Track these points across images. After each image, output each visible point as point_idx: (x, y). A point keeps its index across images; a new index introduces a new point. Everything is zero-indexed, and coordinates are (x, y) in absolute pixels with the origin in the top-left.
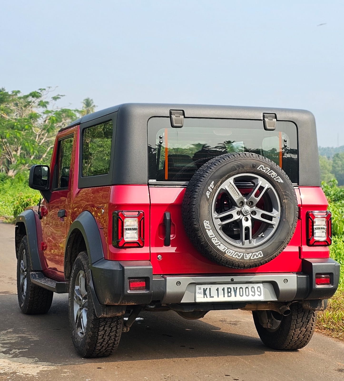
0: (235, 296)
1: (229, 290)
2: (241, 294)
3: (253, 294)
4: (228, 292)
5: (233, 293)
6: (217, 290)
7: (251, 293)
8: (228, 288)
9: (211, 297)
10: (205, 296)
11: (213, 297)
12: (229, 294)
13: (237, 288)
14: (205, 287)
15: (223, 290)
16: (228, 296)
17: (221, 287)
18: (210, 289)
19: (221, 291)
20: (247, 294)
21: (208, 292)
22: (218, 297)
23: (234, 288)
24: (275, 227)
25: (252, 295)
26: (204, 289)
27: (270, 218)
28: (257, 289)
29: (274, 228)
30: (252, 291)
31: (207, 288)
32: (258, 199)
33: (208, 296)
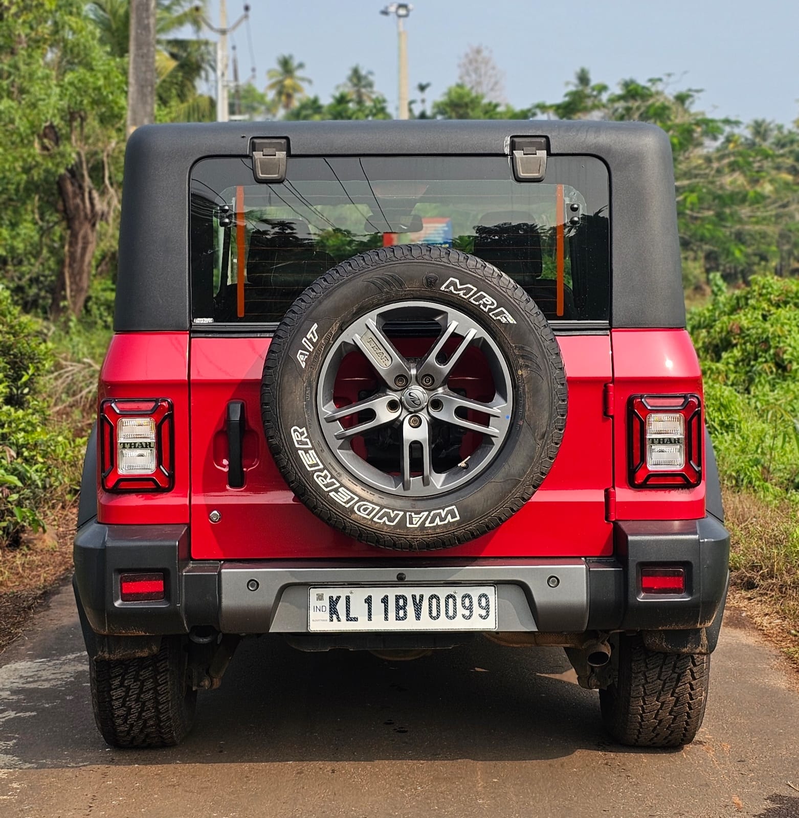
0: (418, 618)
1: (401, 602)
2: (434, 614)
3: (467, 613)
4: (398, 608)
5: (410, 608)
6: (369, 600)
7: (461, 611)
8: (398, 598)
9: (349, 619)
10: (335, 617)
11: (356, 619)
12: (401, 613)
13: (422, 597)
14: (334, 592)
15: (385, 600)
16: (398, 618)
17: (377, 594)
18: (348, 598)
19: (377, 606)
20: (451, 613)
21: (341, 607)
22: (370, 618)
23: (414, 597)
24: (498, 443)
25: (463, 616)
26: (331, 598)
27: (484, 419)
28: (480, 600)
29: (493, 444)
30: (464, 607)
31: (339, 597)
32: (447, 368)
33: (343, 616)
